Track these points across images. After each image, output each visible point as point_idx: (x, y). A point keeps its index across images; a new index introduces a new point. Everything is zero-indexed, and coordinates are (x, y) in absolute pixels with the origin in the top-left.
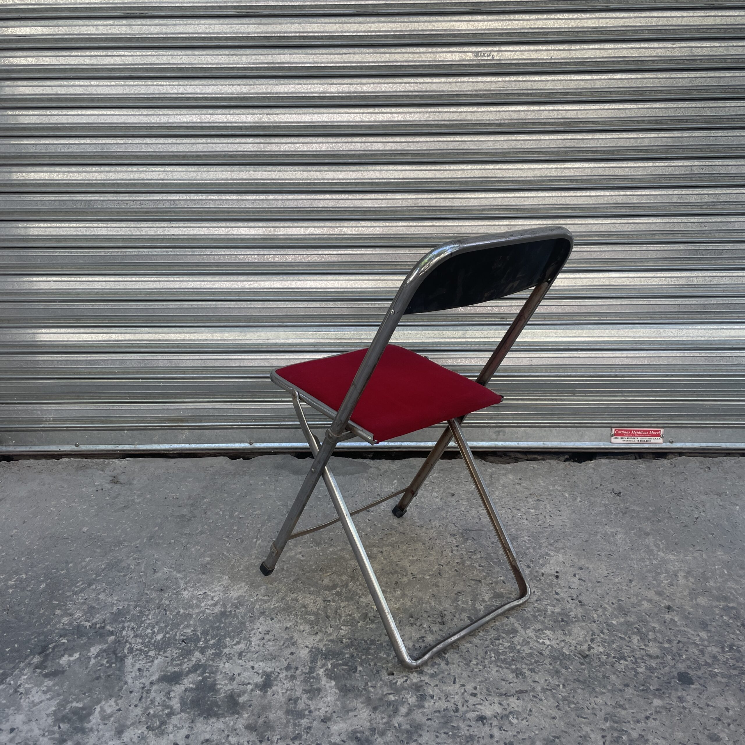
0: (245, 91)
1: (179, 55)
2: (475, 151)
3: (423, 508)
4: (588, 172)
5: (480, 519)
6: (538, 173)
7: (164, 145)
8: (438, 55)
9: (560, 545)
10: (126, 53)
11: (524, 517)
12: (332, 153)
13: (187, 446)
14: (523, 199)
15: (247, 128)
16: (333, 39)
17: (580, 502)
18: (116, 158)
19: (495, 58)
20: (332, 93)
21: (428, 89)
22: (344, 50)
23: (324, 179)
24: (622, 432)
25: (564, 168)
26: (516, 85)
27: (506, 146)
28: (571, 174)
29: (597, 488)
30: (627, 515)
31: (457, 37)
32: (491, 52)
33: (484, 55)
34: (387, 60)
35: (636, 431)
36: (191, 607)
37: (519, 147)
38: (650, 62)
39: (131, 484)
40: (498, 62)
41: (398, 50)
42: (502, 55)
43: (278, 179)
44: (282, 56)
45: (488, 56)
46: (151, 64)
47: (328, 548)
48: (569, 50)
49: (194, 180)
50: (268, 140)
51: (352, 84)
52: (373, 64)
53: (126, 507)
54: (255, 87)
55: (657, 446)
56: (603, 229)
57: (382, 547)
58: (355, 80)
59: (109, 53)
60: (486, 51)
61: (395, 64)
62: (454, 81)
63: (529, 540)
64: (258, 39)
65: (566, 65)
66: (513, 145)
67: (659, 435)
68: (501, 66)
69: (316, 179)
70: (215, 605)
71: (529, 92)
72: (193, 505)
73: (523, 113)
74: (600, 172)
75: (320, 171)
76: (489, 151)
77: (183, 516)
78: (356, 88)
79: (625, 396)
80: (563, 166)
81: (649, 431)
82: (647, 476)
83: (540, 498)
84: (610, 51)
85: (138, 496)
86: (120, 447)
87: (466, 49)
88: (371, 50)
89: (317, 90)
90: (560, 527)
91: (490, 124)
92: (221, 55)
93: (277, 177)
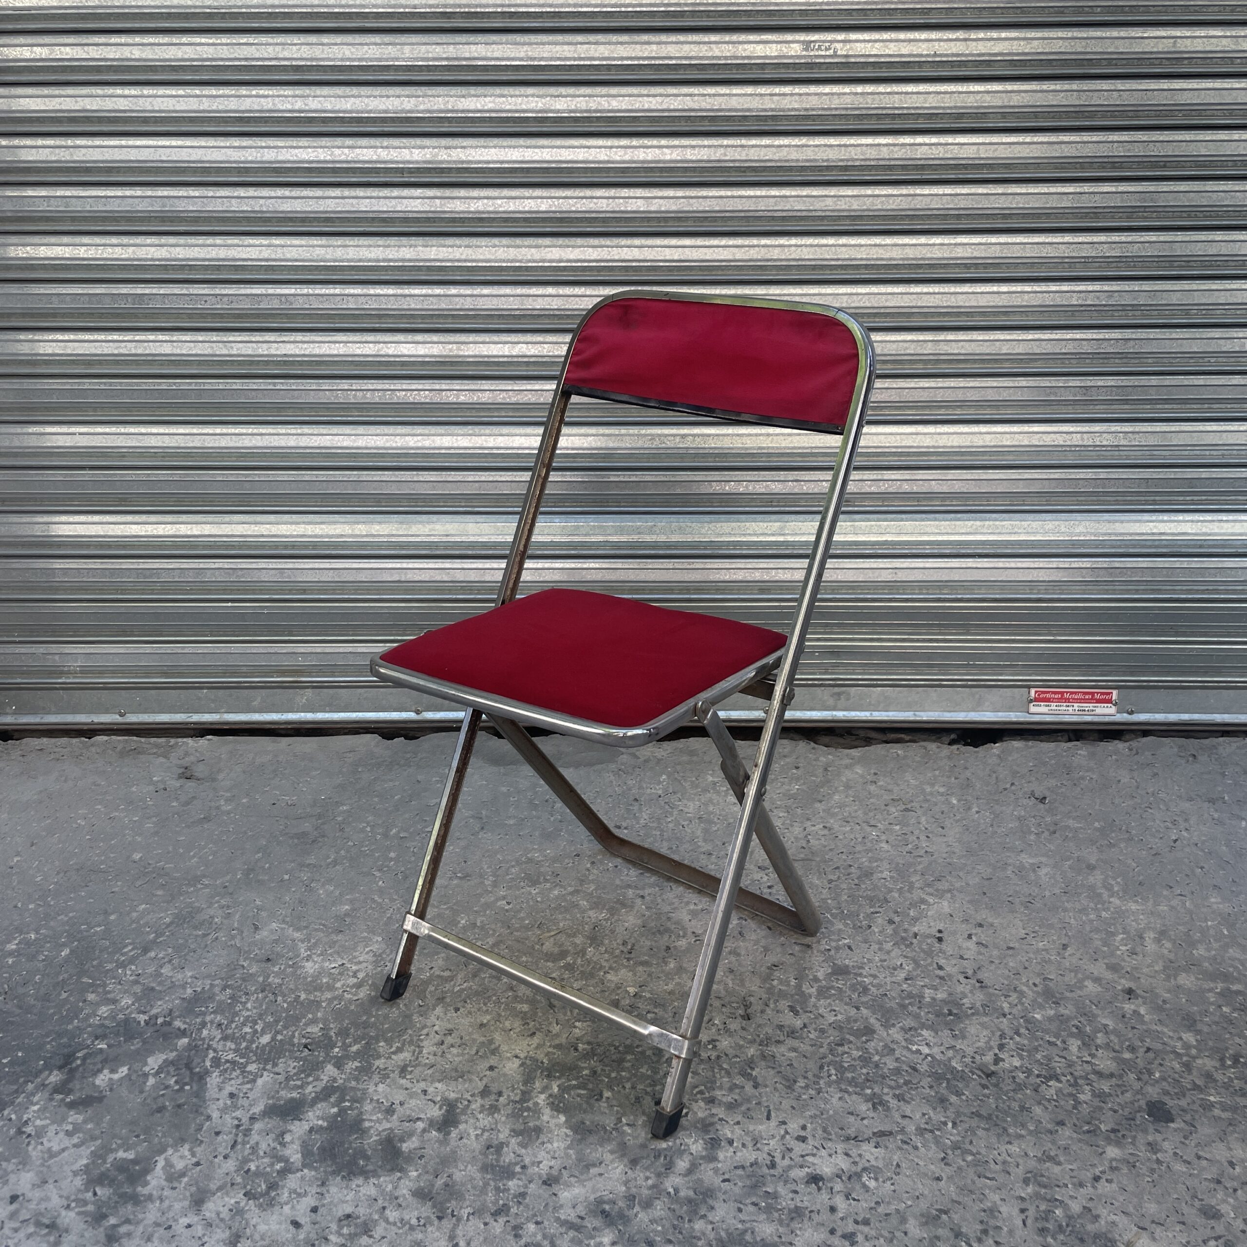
0: (408, 108)
1: (295, 44)
2: (804, 214)
3: (710, 822)
4: (995, 252)
5: (808, 841)
6: (910, 253)
7: (270, 201)
8: (740, 47)
9: (943, 885)
10: (203, 40)
11: (883, 837)
12: (558, 215)
13: (309, 716)
14: (884, 297)
15: (411, 171)
16: (561, 18)
17: (977, 812)
18: (186, 221)
19: (839, 53)
20: (558, 111)
21: (723, 107)
22: (580, 38)
23: (544, 261)
24: (1048, 696)
25: (955, 244)
26: (874, 100)
27: (855, 205)
28: (966, 255)
29: (1005, 789)
30: (1057, 835)
31: (774, 15)
32: (831, 42)
33: (819, 48)
34: (653, 55)
35: (1072, 693)
36: (320, 988)
37: (879, 207)
38: (1104, 63)
39: (214, 780)
40: (843, 60)
41: (673, 38)
42: (851, 48)
43: (465, 261)
44: (473, 47)
45: (827, 49)
46: (246, 59)
47: (550, 889)
48: (965, 40)
49: (321, 261)
50: (448, 192)
51: (593, 96)
52: (630, 62)
53: (207, 819)
54: (426, 100)
55: (1107, 719)
56: (1020, 349)
57: (644, 889)
58: (599, 90)
59: (175, 39)
60: (824, 42)
61: (666, 62)
62: (768, 92)
63: (891, 877)
64: (431, 18)
65: (959, 66)
66: (868, 203)
67: (1109, 701)
68: (849, 67)
69: (529, 261)
70: (359, 986)
71: (896, 112)
72: (320, 816)
73: (885, 149)
74: (1017, 252)
75: (536, 247)
76: (828, 214)
77: (304, 834)
78: (599, 103)
79: (1054, 635)
80: (953, 241)
81: (1093, 694)
82: (1089, 770)
83: (909, 806)
84: (1036, 43)
85: (227, 800)
86: (196, 718)
87: (789, 37)
88: (625, 38)
89: (532, 106)
90: (944, 855)
91: (828, 168)
92: (366, 44)
93: (463, 257)
